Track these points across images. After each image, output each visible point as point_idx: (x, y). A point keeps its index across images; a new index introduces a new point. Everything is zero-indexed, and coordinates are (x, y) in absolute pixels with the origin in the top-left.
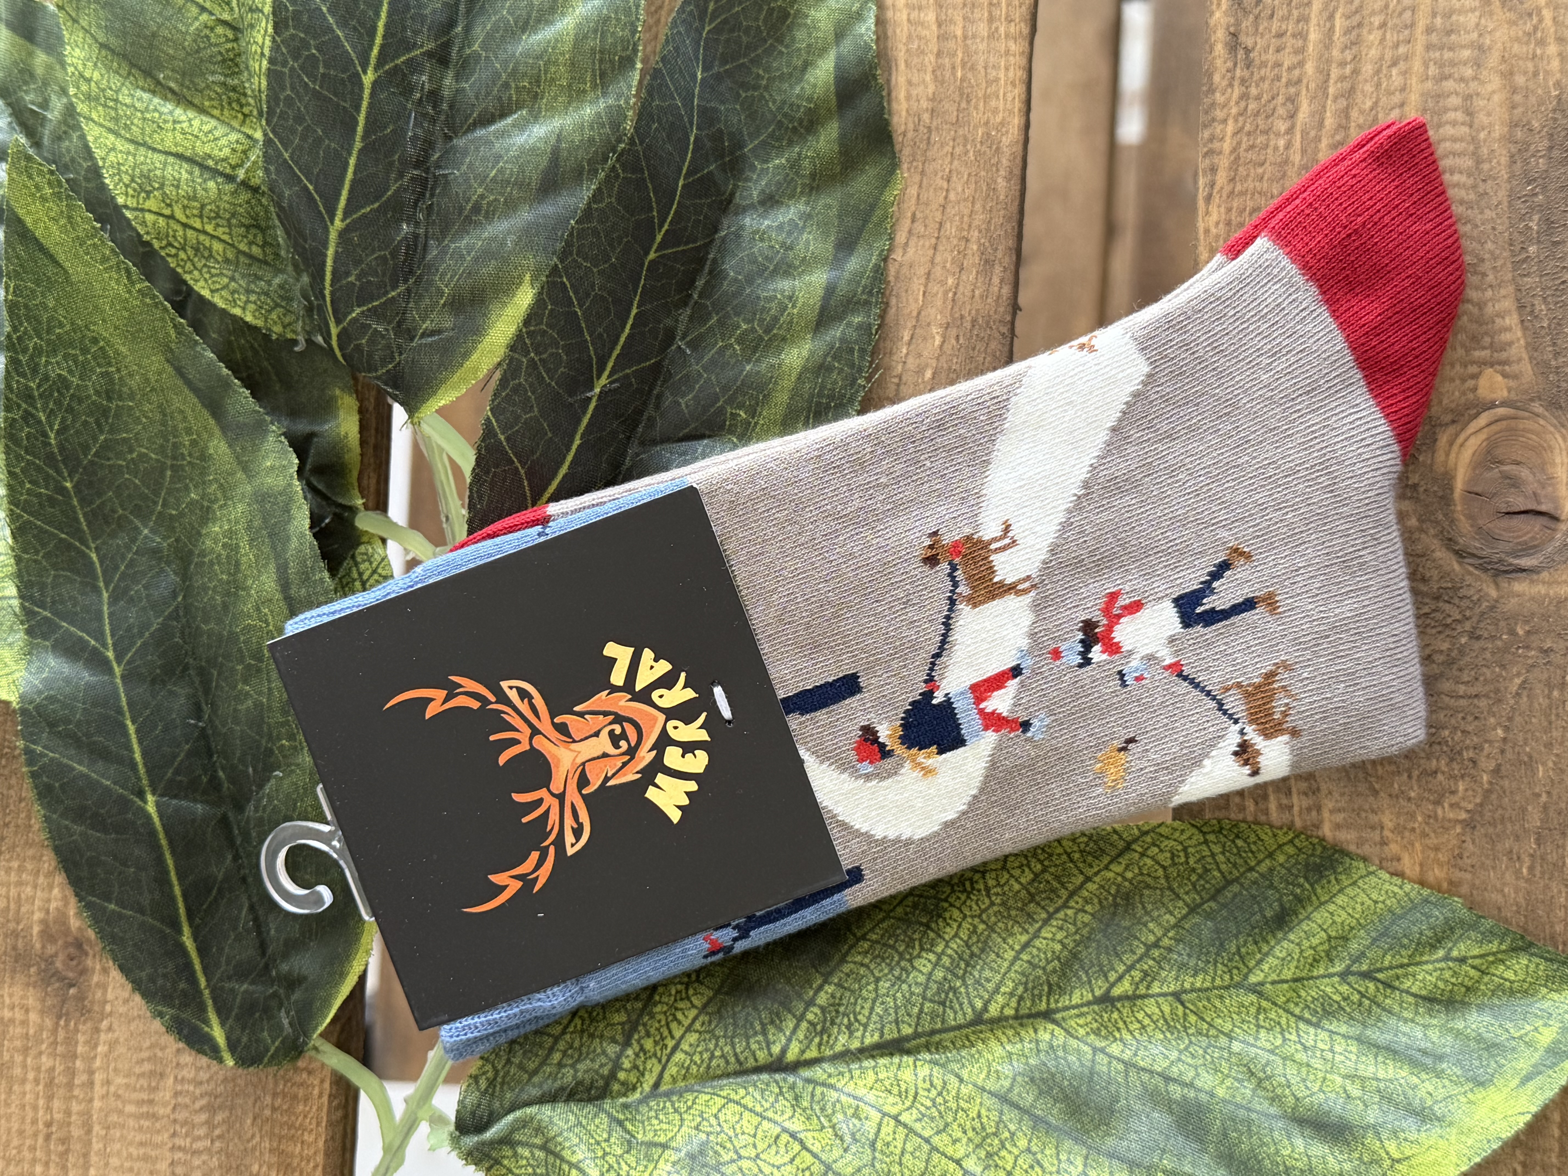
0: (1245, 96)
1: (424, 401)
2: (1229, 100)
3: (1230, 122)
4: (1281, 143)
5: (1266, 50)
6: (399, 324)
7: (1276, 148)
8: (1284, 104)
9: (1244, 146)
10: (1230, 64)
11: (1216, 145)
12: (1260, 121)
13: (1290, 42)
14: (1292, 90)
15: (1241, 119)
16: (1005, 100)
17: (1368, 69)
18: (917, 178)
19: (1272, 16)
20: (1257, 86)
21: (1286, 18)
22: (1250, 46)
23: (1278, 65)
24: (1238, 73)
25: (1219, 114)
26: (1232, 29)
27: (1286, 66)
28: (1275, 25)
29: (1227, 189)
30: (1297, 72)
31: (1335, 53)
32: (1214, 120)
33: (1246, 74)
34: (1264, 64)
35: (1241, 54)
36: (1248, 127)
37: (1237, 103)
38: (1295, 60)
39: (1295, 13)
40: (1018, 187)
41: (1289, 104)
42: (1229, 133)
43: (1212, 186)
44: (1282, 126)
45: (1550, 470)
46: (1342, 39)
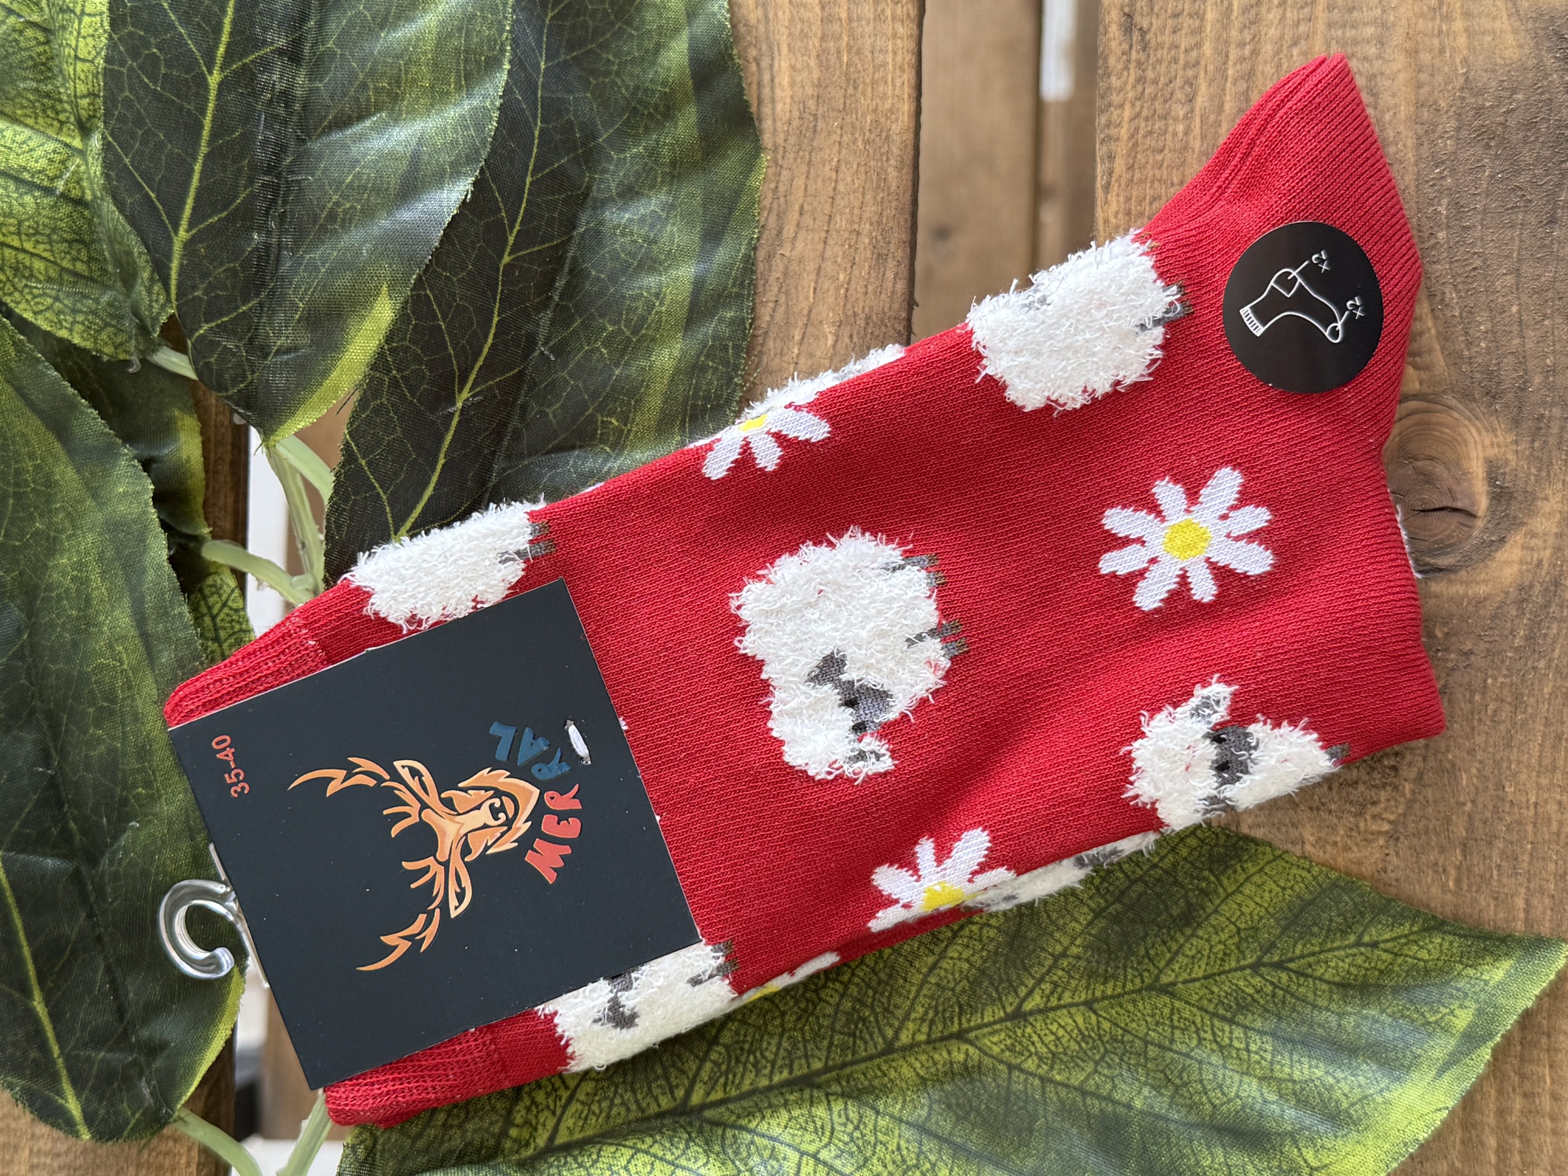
0: (1140, 80)
1: (281, 423)
2: (1125, 83)
3: (1127, 106)
4: (1180, 128)
5: (1162, 31)
6: (251, 341)
7: (1175, 134)
8: (1182, 88)
9: (1142, 132)
10: (1125, 46)
11: (1113, 131)
12: (1158, 105)
13: (1187, 22)
14: (1190, 73)
15: (1138, 103)
16: (894, 86)
17: (1268, 49)
18: (804, 168)
20: (1154, 68)
22: (1146, 28)
23: (1175, 46)
24: (1134, 55)
25: (1115, 98)
26: (1126, 10)
27: (1182, 48)
28: (1171, 5)
29: (1126, 176)
30: (1194, 54)
31: (1234, 33)
32: (1110, 105)
33: (1143, 56)
34: (1160, 46)
35: (1136, 36)
36: (1145, 113)
37: (1134, 87)
38: (1193, 41)
40: (910, 177)
41: (1187, 88)
42: (1126, 119)
43: (1110, 175)
44: (1180, 111)
45: (1465, 465)
46: (1240, 19)
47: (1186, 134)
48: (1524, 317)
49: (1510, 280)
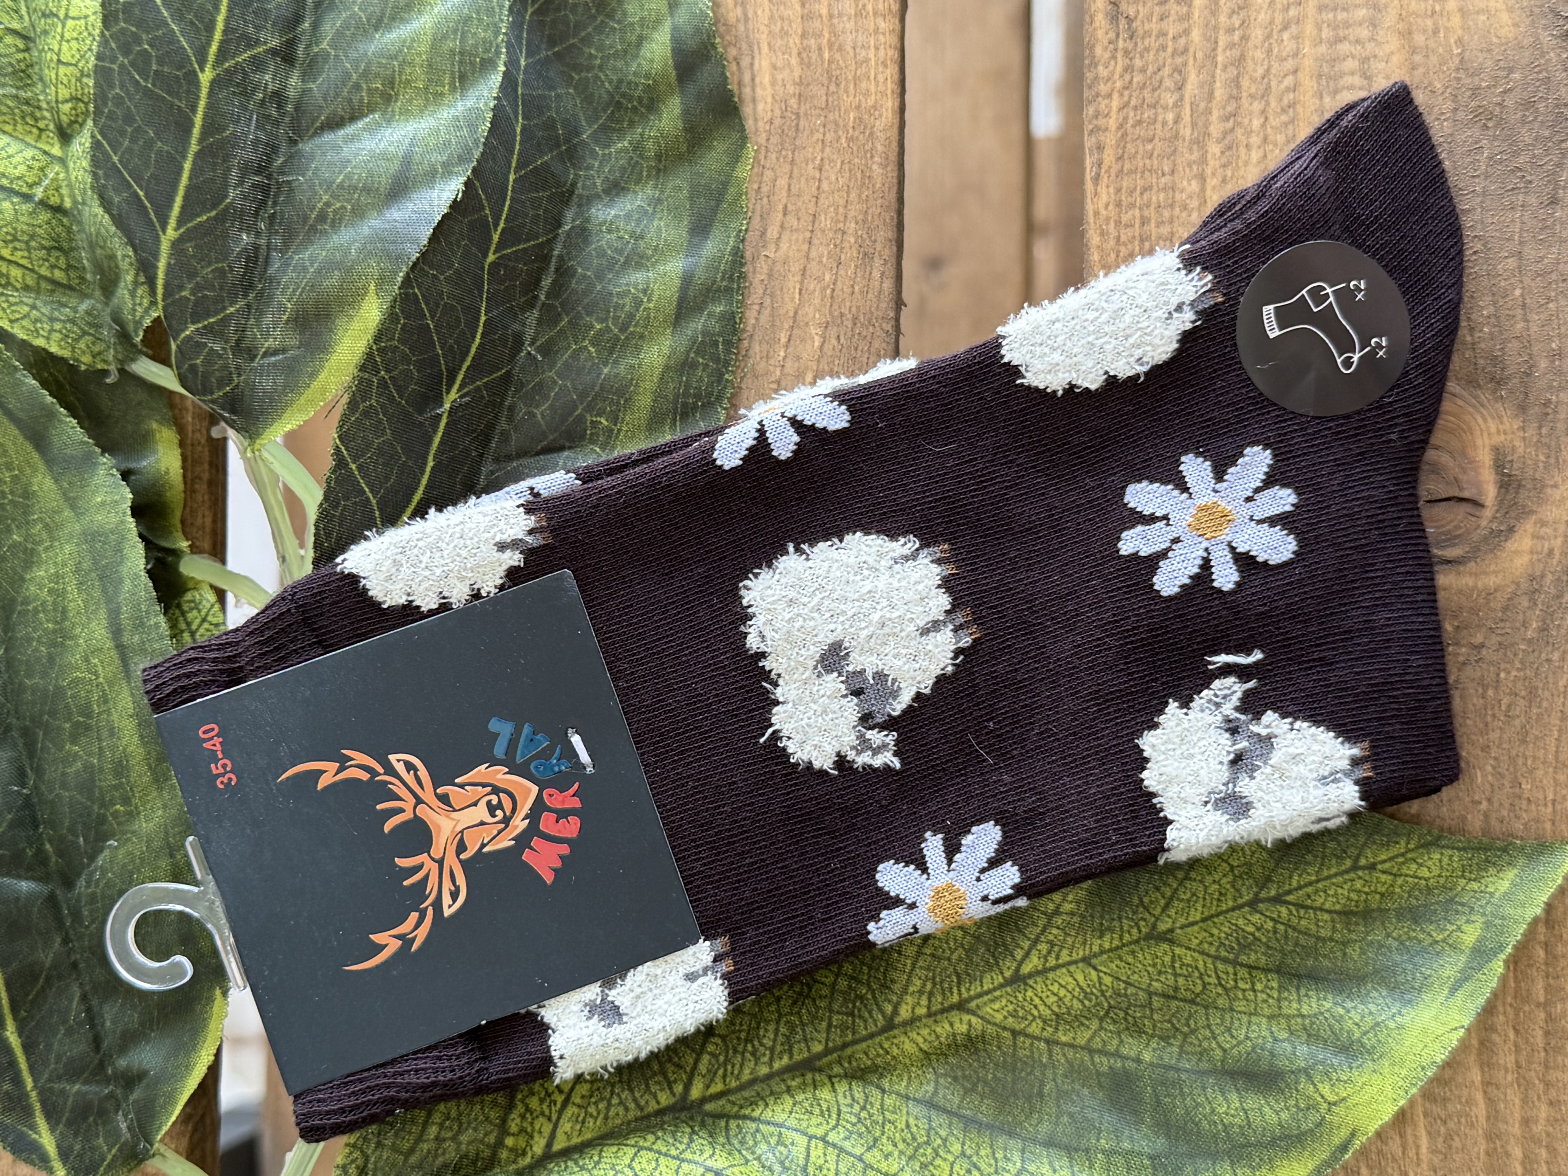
0: (1129, 69)
1: (268, 425)
2: (1113, 72)
3: (1116, 96)
4: (1170, 116)
5: (1149, 18)
6: (238, 343)
7: (1165, 123)
8: (1171, 75)
9: (1131, 121)
10: (1112, 35)
11: (1102, 121)
12: (1147, 94)
14: (1179, 60)
15: (1126, 92)
16: (877, 81)
17: (1257, 35)
18: (787, 168)
20: (1142, 57)
22: (1132, 15)
23: (1163, 33)
24: (1121, 43)
25: (1103, 89)
27: (1171, 35)
29: (1115, 168)
30: (1183, 41)
31: (1223, 19)
32: (1098, 95)
33: (1130, 45)
34: (1147, 33)
35: (1123, 23)
36: (1134, 101)
37: (1122, 76)
38: (1181, 27)
41: (1176, 75)
42: (1115, 109)
43: (1100, 166)
44: (1170, 99)
45: (1471, 453)
47: (1178, 120)
48: (1528, 301)
49: (1512, 263)
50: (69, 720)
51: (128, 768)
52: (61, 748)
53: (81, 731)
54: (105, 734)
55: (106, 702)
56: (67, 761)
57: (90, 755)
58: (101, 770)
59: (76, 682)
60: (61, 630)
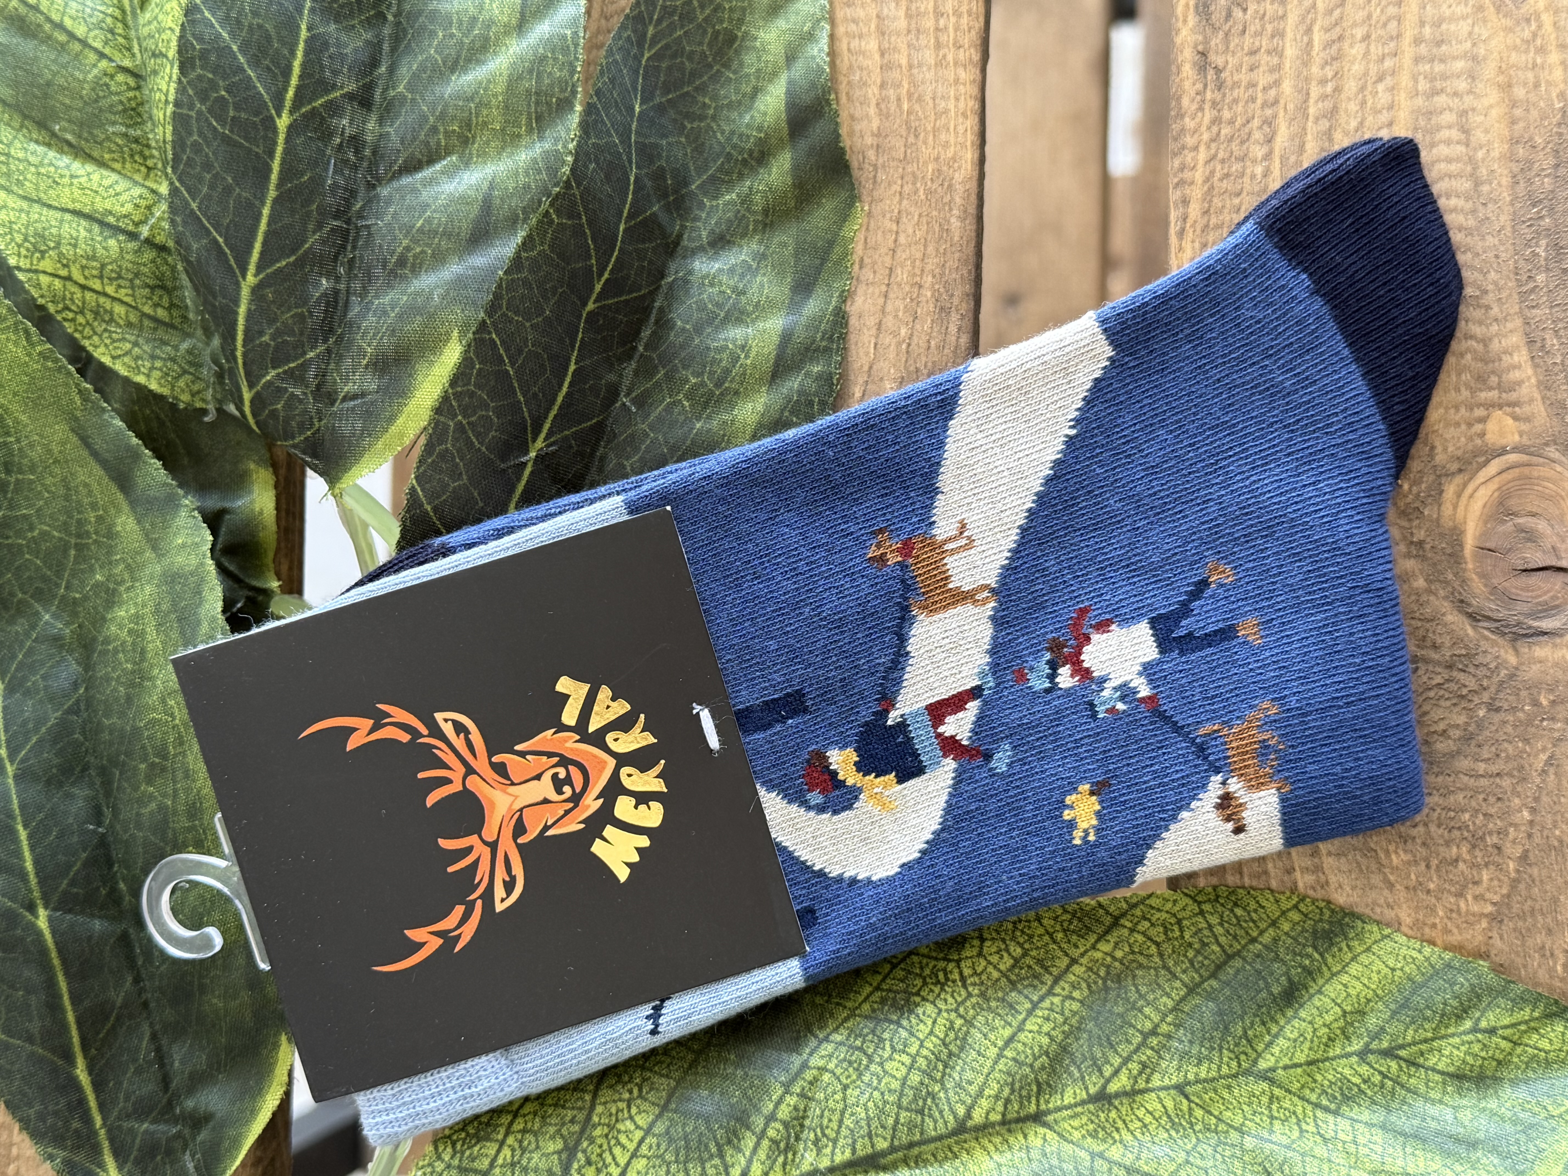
0: (1216, 121)
1: (348, 471)
2: (1200, 125)
3: (1202, 148)
4: (1259, 170)
5: (1239, 69)
6: (318, 388)
7: (1253, 177)
8: (1260, 128)
9: (1218, 175)
10: (1199, 86)
11: (1187, 175)
12: (1234, 146)
13: (1265, 60)
14: (1269, 112)
15: (1213, 145)
16: (957, 133)
17: (1351, 86)
19: (1244, 31)
20: (1230, 108)
21: (1259, 34)
22: (1221, 66)
23: (1252, 85)
24: (1209, 95)
25: (1190, 141)
26: (1200, 48)
27: (1260, 87)
28: (1248, 41)
29: (1202, 222)
30: (1273, 93)
31: (1315, 70)
32: (1183, 147)
33: (1218, 96)
34: (1236, 85)
35: (1211, 74)
36: (1221, 155)
37: (1209, 128)
38: (1271, 78)
39: (1269, 28)
40: (975, 227)
41: (1265, 127)
42: (1201, 162)
43: (1185, 220)
44: (1259, 152)
46: (1322, 55)
47: (1265, 176)
50: (144, 759)
51: (201, 810)
52: (136, 788)
53: (156, 772)
54: (180, 775)
55: (181, 744)
56: (142, 801)
57: (165, 795)
58: (175, 812)
59: (153, 722)
60: (140, 670)
